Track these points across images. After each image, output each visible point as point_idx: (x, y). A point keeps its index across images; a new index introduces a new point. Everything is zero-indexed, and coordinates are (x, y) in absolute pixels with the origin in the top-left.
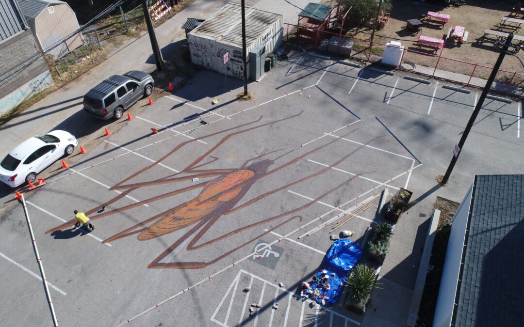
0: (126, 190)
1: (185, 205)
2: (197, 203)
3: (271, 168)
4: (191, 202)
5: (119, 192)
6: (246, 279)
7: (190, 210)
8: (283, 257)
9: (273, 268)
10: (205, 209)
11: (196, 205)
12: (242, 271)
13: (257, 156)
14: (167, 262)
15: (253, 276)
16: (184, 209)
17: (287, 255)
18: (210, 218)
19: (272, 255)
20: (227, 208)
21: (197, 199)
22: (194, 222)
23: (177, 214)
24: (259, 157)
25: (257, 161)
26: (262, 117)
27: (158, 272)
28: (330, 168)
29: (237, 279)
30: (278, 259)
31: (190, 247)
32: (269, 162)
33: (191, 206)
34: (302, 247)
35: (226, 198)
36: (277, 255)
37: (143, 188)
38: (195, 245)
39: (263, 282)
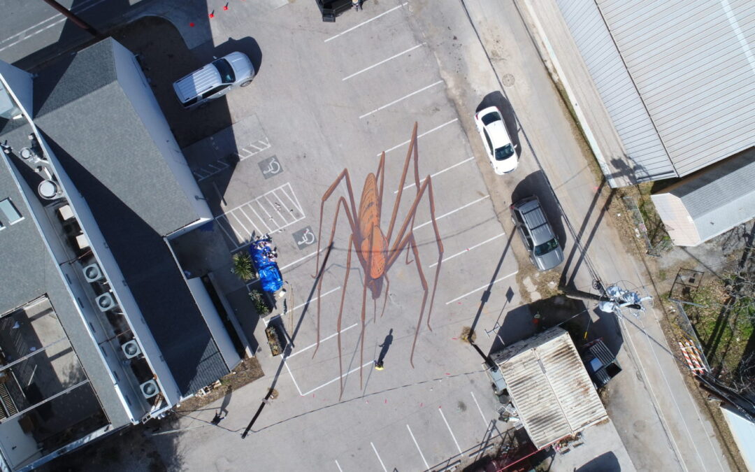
0: (421, 186)
1: (379, 215)
2: (375, 224)
3: (369, 293)
4: (379, 221)
5: (422, 181)
6: (298, 215)
7: (372, 216)
8: (295, 245)
9: (294, 235)
10: (365, 226)
11: (373, 223)
12: (304, 217)
13: (389, 292)
14: (342, 181)
15: (297, 221)
16: (375, 213)
17: (295, 248)
18: (356, 225)
19: (302, 240)
20: (357, 238)
21: (378, 226)
22: (360, 213)
23: (374, 207)
24: (387, 294)
25: (384, 289)
26: (431, 330)
28: (339, 332)
29: (301, 211)
30: (297, 242)
31: (342, 199)
32: (376, 295)
33: (375, 219)
34: (293, 260)
35: (365, 246)
36: (300, 243)
37: (414, 198)
38: (342, 203)
39: (289, 223)
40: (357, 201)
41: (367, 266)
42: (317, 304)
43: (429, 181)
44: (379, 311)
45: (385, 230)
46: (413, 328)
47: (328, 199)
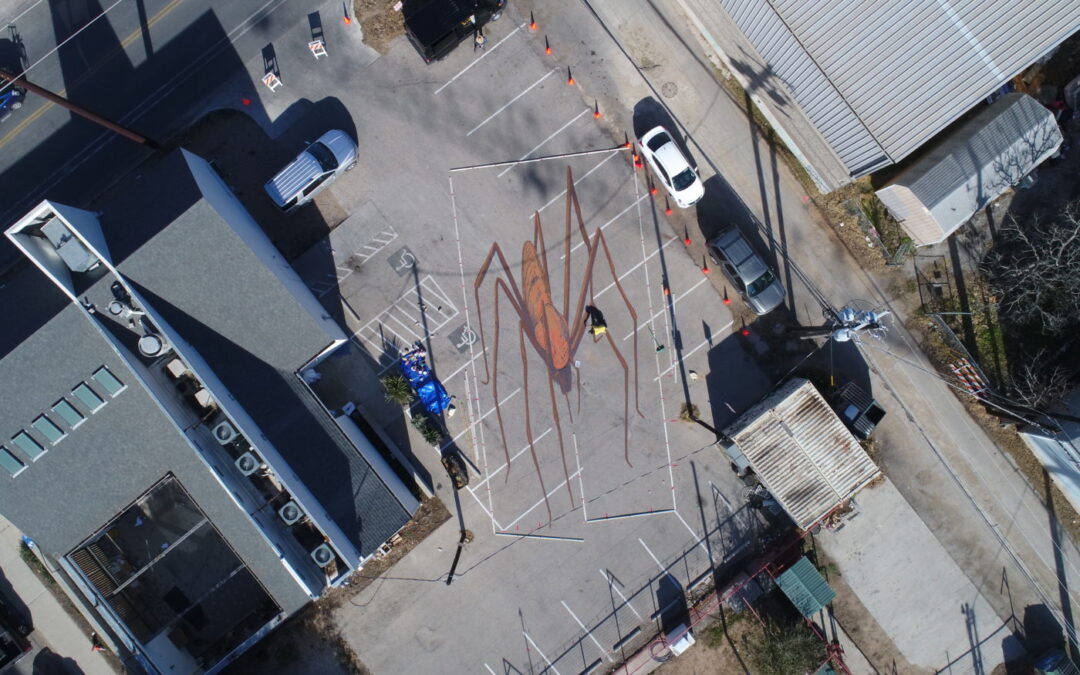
0: (592, 244)
1: (548, 291)
2: (546, 302)
3: (557, 388)
4: (549, 297)
5: (591, 236)
6: (450, 312)
7: (540, 294)
8: (454, 350)
9: (450, 337)
10: (535, 308)
11: (543, 302)
12: (458, 313)
13: (581, 382)
14: (494, 259)
15: (449, 319)
16: (543, 289)
17: (454, 353)
18: (522, 309)
19: (461, 342)
20: (527, 325)
21: (551, 304)
22: (524, 292)
23: (540, 282)
24: (579, 384)
25: (574, 379)
26: (643, 417)
27: (488, 249)
28: (531, 443)
29: (453, 306)
30: (455, 344)
31: (499, 281)
32: (566, 389)
33: (544, 296)
34: (456, 369)
35: (539, 330)
36: (459, 346)
37: (586, 258)
38: (499, 285)
39: (440, 323)
40: (518, 279)
41: (547, 355)
42: (496, 415)
43: (599, 233)
44: (575, 407)
45: (559, 306)
46: (621, 419)
47: (482, 285)
